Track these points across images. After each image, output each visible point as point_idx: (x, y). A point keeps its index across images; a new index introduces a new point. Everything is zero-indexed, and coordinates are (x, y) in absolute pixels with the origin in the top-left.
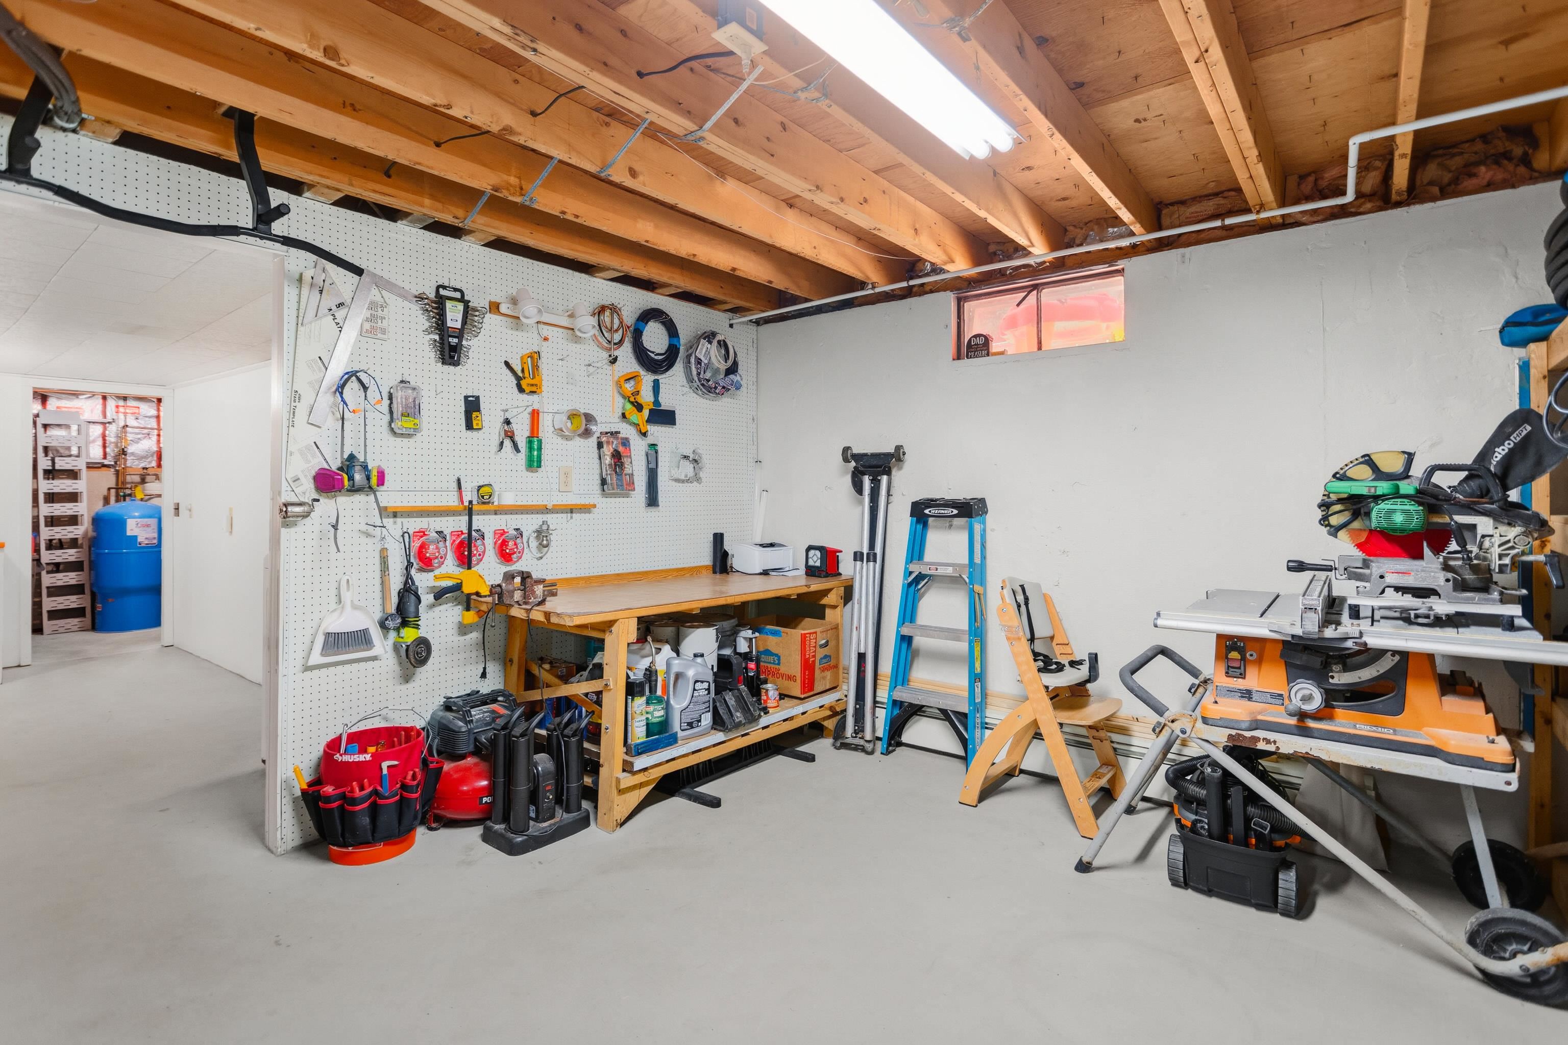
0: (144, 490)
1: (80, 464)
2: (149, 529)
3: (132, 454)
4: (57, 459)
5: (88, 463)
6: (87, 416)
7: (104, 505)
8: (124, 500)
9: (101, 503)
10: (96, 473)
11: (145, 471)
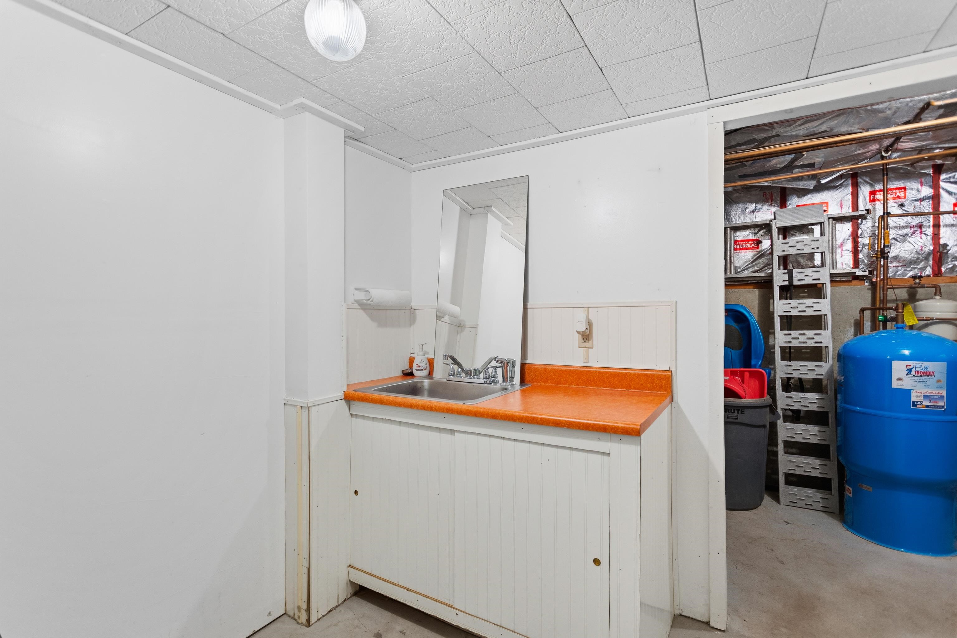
0: (915, 311)
1: (823, 276)
2: (931, 381)
3: (896, 258)
4: (795, 271)
5: (832, 275)
6: (834, 210)
7: (855, 335)
8: (885, 327)
9: (851, 331)
10: (842, 289)
11: (917, 281)
